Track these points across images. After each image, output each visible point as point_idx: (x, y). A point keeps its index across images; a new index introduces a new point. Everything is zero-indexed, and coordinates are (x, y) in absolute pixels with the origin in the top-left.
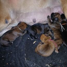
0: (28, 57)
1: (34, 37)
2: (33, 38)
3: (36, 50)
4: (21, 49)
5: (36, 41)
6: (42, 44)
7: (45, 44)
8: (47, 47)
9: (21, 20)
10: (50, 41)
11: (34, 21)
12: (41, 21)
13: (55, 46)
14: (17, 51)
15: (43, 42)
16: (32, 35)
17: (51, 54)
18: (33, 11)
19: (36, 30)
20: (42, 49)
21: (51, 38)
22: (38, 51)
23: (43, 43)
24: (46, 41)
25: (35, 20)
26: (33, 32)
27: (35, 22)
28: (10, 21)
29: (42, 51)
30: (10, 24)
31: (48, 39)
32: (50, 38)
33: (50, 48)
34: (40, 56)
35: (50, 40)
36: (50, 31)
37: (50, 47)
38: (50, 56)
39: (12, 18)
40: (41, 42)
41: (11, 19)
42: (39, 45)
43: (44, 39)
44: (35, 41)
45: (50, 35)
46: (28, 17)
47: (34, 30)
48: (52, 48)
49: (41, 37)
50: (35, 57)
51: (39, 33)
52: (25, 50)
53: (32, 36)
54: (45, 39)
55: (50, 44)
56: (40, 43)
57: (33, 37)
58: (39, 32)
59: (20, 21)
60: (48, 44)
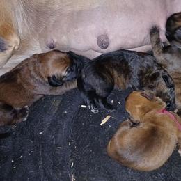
0: (83, 172)
1: (104, 101)
2: (101, 105)
3: (110, 149)
4: (57, 145)
5: (110, 114)
6: (132, 127)
7: (141, 126)
8: (151, 138)
9: (55, 40)
10: (159, 115)
11: (103, 43)
12: (130, 42)
13: (178, 134)
14: (43, 151)
15: (136, 118)
16: (97, 92)
17: (163, 162)
18: (97, 5)
19: (112, 76)
20: (131, 143)
21: (165, 105)
22: (117, 153)
23: (135, 124)
24: (147, 115)
25: (107, 38)
26: (101, 82)
27: (105, 48)
28: (13, 41)
29: (132, 151)
30: (12, 54)
31: (154, 107)
32: (160, 103)
33: (162, 141)
34: (126, 167)
35: (163, 112)
36: (161, 79)
37: (163, 136)
38: (160, 168)
39: (20, 31)
40: (128, 120)
41: (18, 35)
42: (122, 129)
43: (138, 110)
44: (108, 117)
45: (160, 94)
46: (80, 29)
47: (104, 75)
48: (168, 141)
49: (129, 101)
50: (109, 174)
51: (121, 85)
52: (72, 148)
53: (98, 97)
54: (144, 110)
55: (161, 128)
56: (126, 124)
57: (100, 100)
58: (120, 82)
59: (49, 41)
60: (153, 125)
